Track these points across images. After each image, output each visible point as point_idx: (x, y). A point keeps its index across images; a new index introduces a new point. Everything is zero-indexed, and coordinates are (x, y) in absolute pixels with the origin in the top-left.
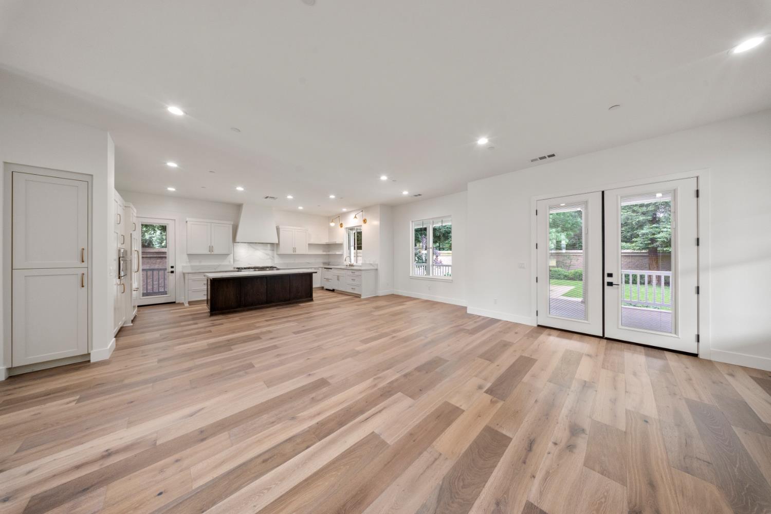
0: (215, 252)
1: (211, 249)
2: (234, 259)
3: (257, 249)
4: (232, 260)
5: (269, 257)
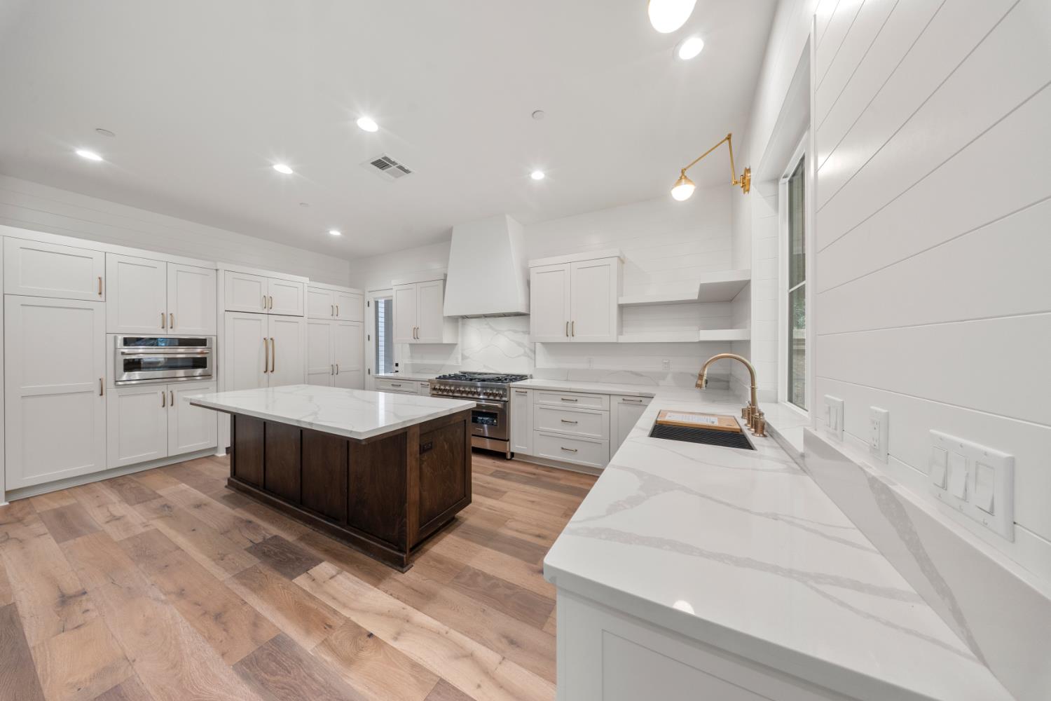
0: (424, 338)
1: (416, 333)
2: (463, 355)
4: (460, 357)
5: (521, 350)
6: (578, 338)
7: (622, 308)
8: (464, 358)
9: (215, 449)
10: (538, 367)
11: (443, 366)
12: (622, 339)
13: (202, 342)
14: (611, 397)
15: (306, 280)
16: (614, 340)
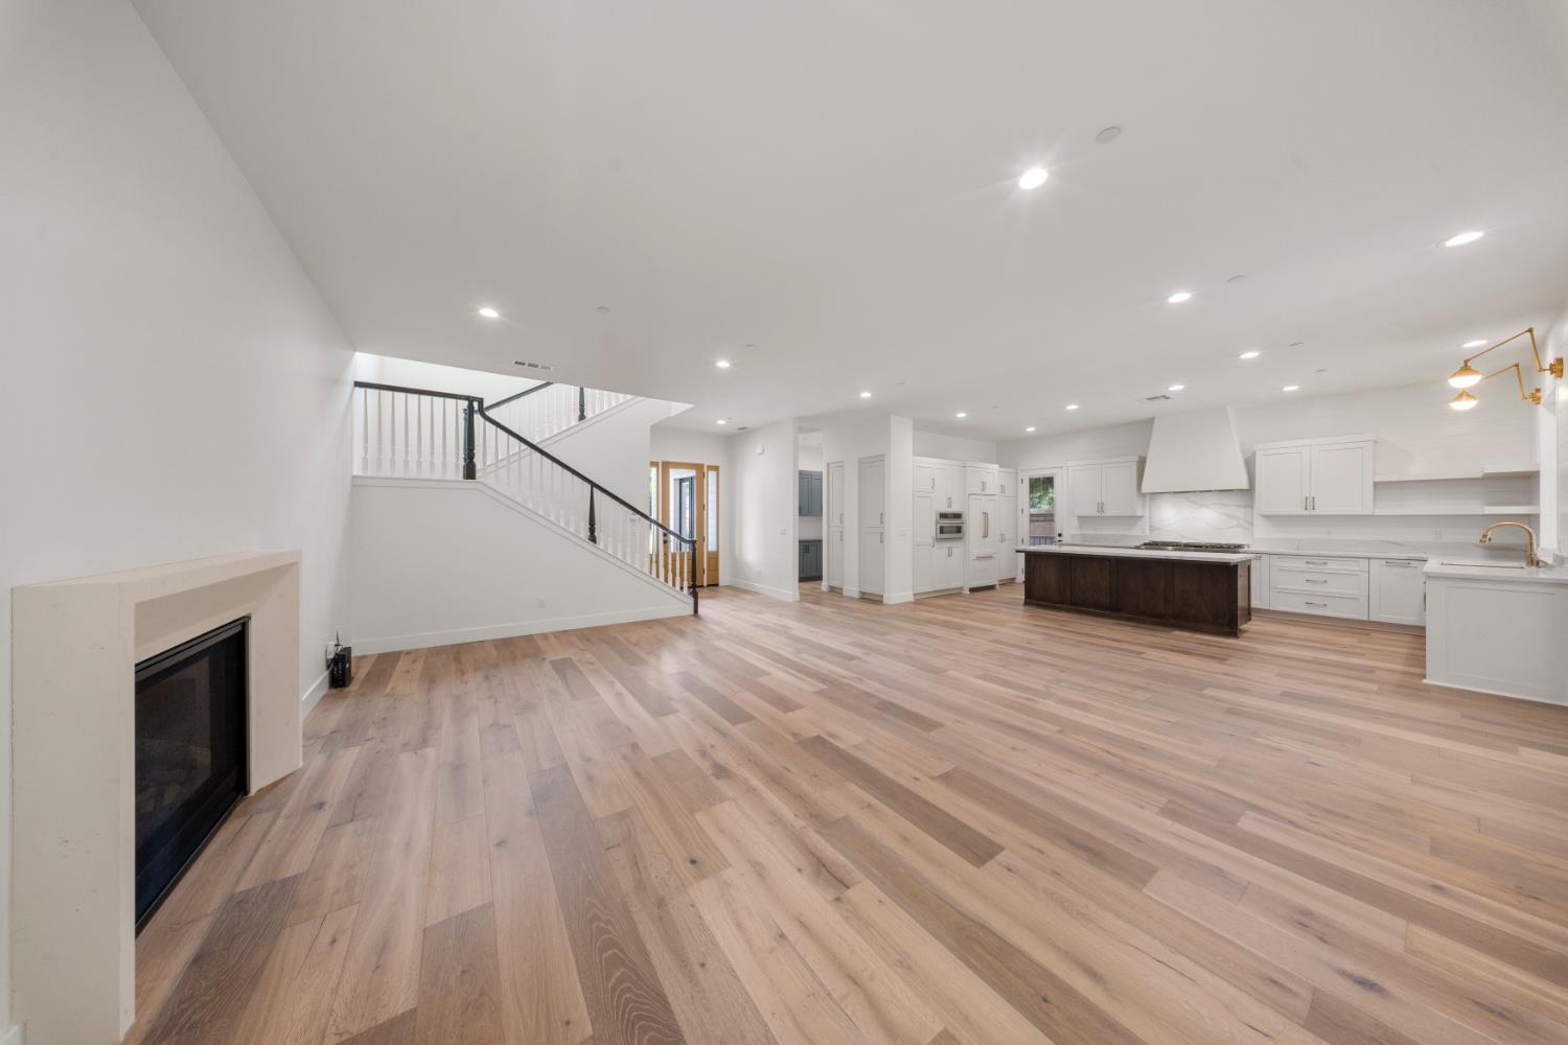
0: (1109, 512)
1: (1101, 507)
2: (1151, 527)
3: (1201, 506)
4: (1147, 528)
5: (1235, 522)
6: (1320, 510)
7: (1376, 484)
8: (1152, 528)
9: (961, 588)
10: (1255, 536)
11: (1125, 536)
12: (1379, 512)
13: (958, 516)
14: (1371, 561)
15: (997, 466)
16: (1370, 513)
